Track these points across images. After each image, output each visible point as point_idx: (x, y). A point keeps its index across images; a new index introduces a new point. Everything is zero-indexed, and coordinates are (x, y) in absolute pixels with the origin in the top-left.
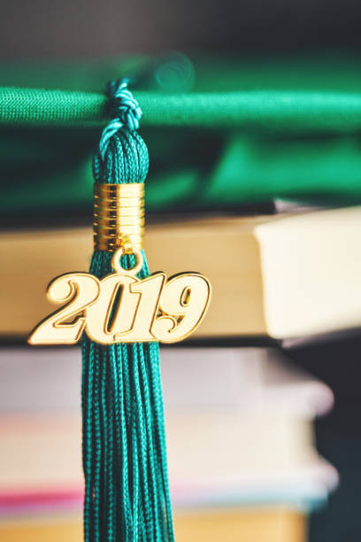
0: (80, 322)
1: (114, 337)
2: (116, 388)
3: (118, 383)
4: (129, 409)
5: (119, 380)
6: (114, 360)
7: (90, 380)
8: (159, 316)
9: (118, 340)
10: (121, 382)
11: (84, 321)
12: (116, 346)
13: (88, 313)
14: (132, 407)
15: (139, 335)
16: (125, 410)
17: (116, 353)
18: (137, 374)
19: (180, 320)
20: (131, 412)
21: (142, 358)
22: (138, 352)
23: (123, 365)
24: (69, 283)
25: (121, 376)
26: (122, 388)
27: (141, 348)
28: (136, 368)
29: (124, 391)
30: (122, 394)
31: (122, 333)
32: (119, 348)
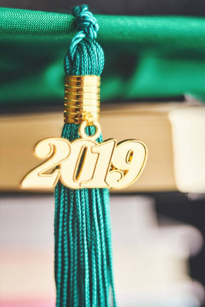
0: (57, 171)
1: (80, 184)
2: (81, 221)
3: (82, 217)
4: (89, 236)
5: (82, 215)
6: (79, 201)
7: (61, 215)
8: (111, 170)
9: (82, 187)
10: (84, 217)
11: (59, 172)
12: (81, 191)
13: (62, 167)
14: (91, 235)
15: (97, 183)
16: (87, 236)
18: (95, 211)
19: (125, 172)
20: (91, 238)
21: (99, 200)
22: (96, 195)
23: (86, 205)
24: (49, 145)
25: (84, 212)
26: (84, 221)
27: (98, 192)
28: (95, 207)
29: (86, 223)
30: (85, 225)
31: (85, 181)
32: (83, 192)
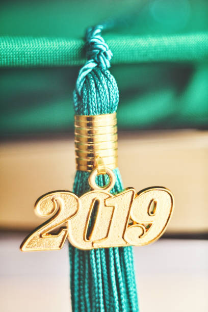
0: (63, 233)
1: (93, 244)
2: (96, 285)
3: (98, 281)
4: (107, 302)
5: (98, 278)
6: (94, 262)
8: (131, 224)
9: (96, 246)
10: (100, 280)
11: (66, 232)
12: (95, 250)
13: (70, 224)
14: (110, 301)
15: (114, 242)
16: (104, 303)
17: (95, 257)
18: (113, 274)
19: (149, 226)
20: (109, 305)
21: (118, 260)
22: (114, 254)
23: (102, 266)
24: (52, 200)
25: (100, 275)
26: (101, 285)
27: (117, 251)
28: (112, 268)
29: (103, 287)
30: (101, 290)
31: (99, 240)
32: (98, 252)
